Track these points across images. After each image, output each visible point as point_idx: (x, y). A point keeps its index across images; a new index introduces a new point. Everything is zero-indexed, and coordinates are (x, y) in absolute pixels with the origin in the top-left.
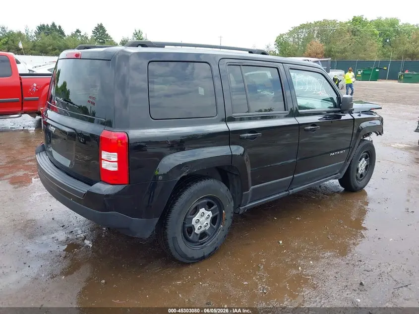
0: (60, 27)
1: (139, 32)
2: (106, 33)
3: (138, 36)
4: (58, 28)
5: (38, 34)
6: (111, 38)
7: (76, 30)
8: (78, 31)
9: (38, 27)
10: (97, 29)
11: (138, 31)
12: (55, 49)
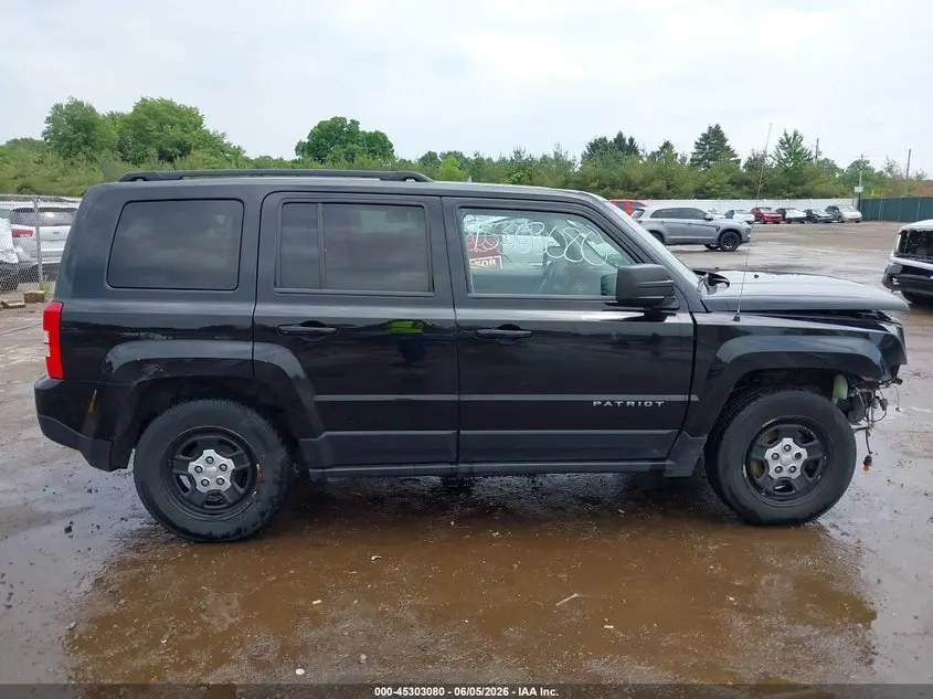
0: (631, 140)
1: (795, 135)
2: (727, 144)
3: (790, 146)
4: (627, 142)
5: (587, 158)
6: (735, 156)
7: (662, 145)
8: (667, 145)
9: (591, 144)
10: (705, 137)
11: (791, 135)
12: (605, 186)
